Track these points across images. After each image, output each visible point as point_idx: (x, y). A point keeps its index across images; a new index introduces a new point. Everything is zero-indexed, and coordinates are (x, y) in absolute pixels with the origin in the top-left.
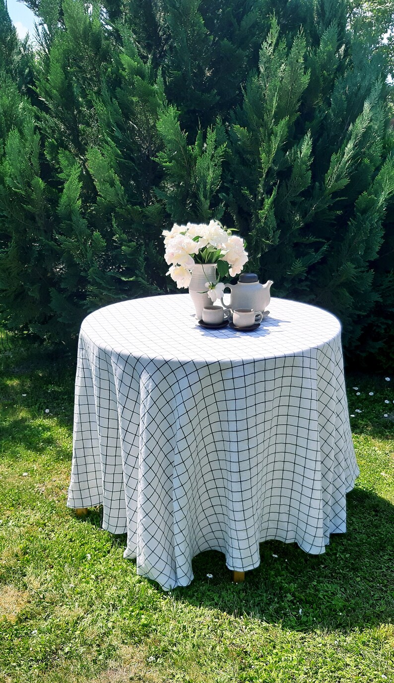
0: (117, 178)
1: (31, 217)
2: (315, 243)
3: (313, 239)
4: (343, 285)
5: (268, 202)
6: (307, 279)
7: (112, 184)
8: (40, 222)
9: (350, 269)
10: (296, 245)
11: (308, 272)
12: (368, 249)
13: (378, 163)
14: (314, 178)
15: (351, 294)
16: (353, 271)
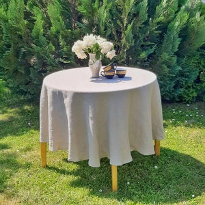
0: (60, 18)
1: (20, 37)
2: (150, 45)
3: (149, 43)
4: (163, 63)
5: (130, 27)
6: (148, 61)
7: (59, 21)
8: (24, 39)
9: (165, 56)
10: (142, 46)
11: (148, 58)
12: (173, 46)
13: (176, 10)
14: (149, 16)
15: (168, 67)
16: (167, 57)
